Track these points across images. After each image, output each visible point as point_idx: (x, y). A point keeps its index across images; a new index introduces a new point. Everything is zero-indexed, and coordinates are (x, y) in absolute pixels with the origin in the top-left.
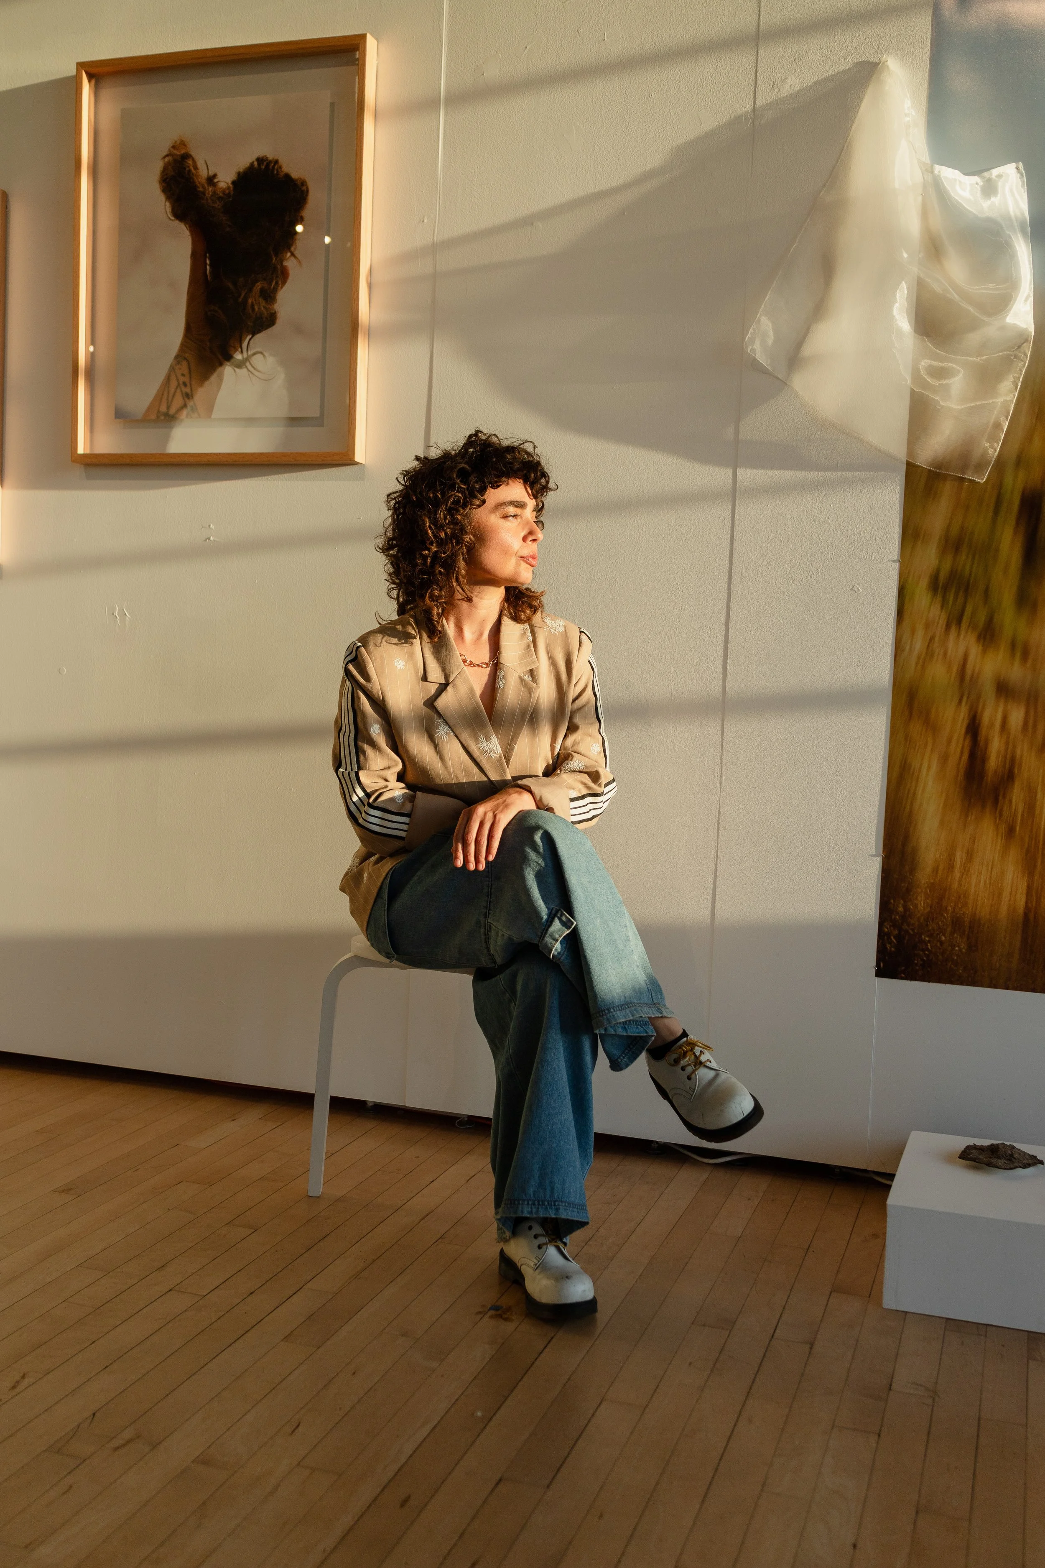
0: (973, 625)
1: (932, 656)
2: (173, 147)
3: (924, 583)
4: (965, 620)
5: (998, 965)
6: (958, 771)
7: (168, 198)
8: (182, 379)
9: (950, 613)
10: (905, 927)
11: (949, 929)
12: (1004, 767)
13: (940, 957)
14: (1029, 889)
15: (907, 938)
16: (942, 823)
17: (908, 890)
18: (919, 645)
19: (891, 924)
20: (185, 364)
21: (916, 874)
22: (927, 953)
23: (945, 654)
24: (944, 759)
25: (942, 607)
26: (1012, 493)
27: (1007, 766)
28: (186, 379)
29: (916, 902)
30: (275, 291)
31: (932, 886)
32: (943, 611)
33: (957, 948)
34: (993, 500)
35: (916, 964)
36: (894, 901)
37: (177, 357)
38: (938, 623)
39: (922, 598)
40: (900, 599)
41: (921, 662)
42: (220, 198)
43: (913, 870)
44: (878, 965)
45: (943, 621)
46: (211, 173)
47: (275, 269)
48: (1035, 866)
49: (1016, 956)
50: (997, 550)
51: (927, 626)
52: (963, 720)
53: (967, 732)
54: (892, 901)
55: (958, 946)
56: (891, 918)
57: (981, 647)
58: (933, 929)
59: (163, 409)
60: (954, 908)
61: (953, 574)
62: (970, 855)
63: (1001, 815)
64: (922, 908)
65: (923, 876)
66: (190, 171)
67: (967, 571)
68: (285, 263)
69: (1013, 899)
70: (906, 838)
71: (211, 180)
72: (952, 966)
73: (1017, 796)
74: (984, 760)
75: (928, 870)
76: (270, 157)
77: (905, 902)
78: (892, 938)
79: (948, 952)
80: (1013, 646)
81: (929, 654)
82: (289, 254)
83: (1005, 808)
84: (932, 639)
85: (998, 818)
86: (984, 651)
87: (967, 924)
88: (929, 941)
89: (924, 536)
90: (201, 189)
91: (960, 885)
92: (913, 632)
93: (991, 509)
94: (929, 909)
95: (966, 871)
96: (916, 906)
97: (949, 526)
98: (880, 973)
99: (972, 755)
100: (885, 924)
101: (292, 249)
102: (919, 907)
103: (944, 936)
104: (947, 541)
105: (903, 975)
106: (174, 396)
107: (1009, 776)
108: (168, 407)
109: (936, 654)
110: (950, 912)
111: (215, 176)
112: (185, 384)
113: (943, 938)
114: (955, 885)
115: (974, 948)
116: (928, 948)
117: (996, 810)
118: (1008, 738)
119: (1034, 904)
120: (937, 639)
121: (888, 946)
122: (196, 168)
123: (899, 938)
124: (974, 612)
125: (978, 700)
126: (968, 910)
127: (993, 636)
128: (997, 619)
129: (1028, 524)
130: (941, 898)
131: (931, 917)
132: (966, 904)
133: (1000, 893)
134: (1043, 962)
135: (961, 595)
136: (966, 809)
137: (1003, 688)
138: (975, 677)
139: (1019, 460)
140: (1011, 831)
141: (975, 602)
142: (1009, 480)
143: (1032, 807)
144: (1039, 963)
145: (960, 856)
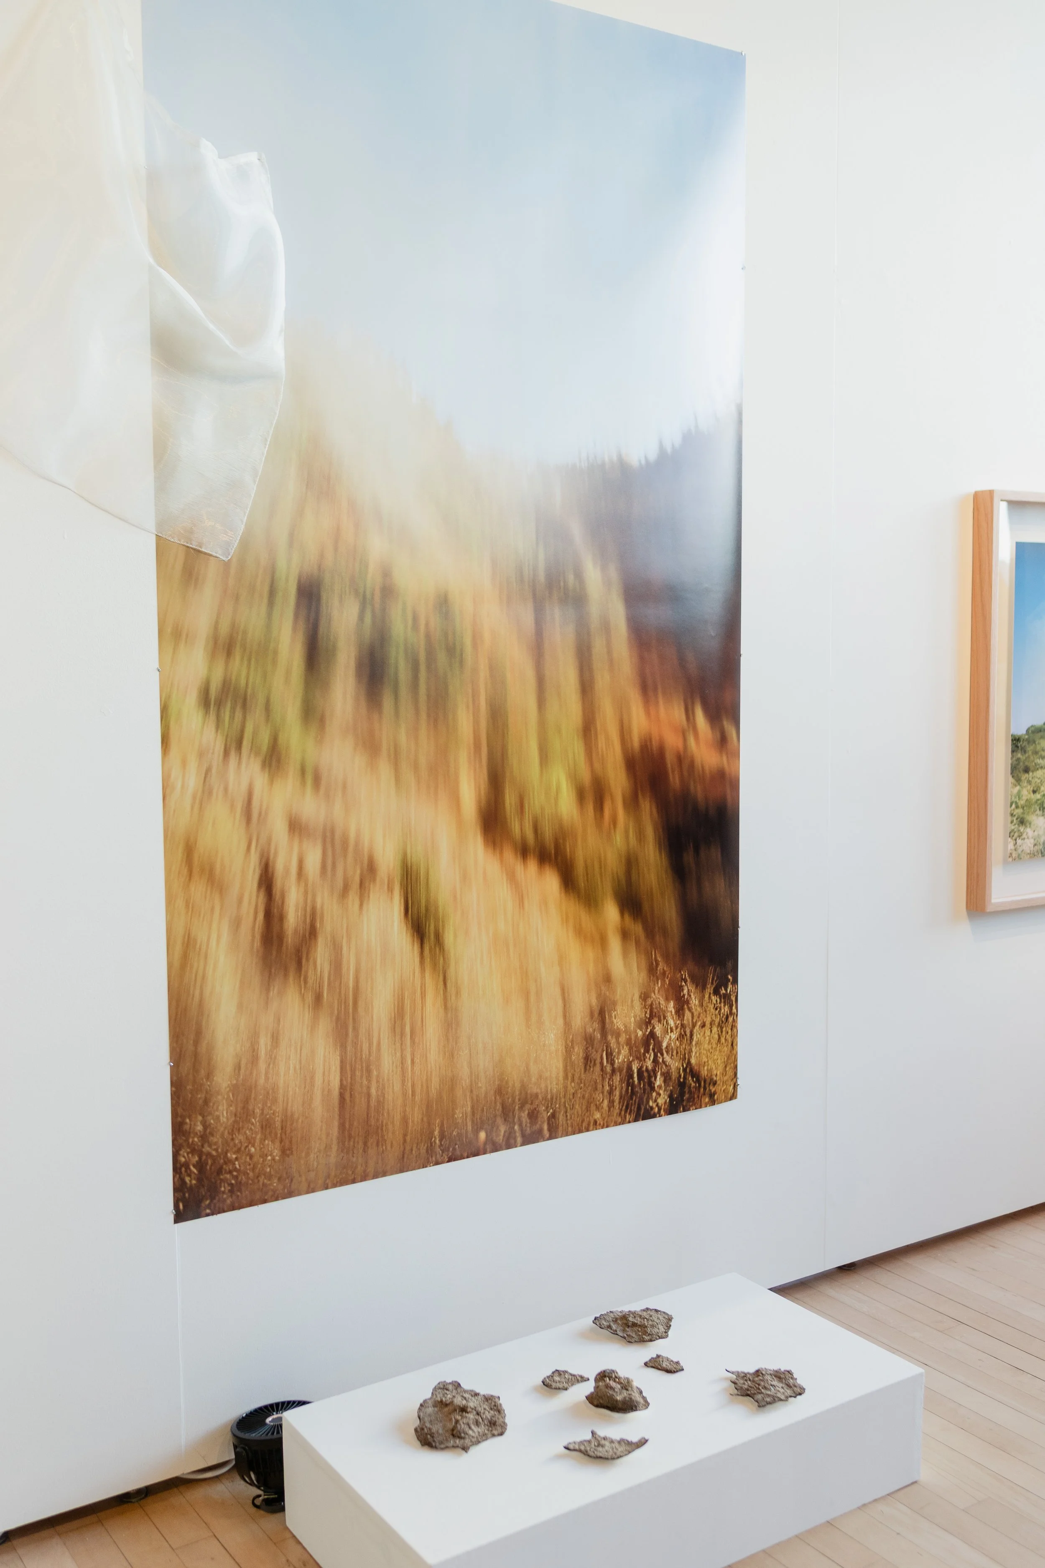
0: (255, 749)
1: (210, 793)
3: (192, 699)
4: (246, 743)
5: (315, 1163)
6: (253, 936)
9: (227, 736)
10: (206, 1149)
11: (258, 1137)
12: (305, 922)
13: (251, 1174)
14: (342, 1062)
15: (210, 1162)
16: (240, 1006)
17: (206, 1102)
18: (193, 781)
19: (188, 1150)
21: (215, 1078)
22: (235, 1173)
23: (226, 790)
24: (236, 924)
25: (217, 728)
26: (287, 580)
27: (308, 920)
29: (217, 1113)
31: (234, 1089)
32: (219, 731)
33: (269, 1158)
34: (266, 589)
35: (224, 1192)
36: (190, 1120)
38: (214, 750)
39: (190, 718)
40: (163, 722)
41: (197, 801)
43: (209, 1076)
44: (176, 1206)
45: (218, 746)
48: (347, 1034)
49: (335, 1147)
50: (276, 652)
51: (201, 755)
52: (255, 869)
53: (259, 886)
54: (188, 1120)
55: (270, 1155)
56: (188, 1143)
57: (267, 775)
58: (241, 1142)
60: (263, 1110)
61: (226, 685)
62: (275, 1039)
63: (306, 982)
64: (225, 1120)
65: (223, 1080)
67: (243, 682)
69: (326, 1081)
70: (198, 1035)
72: (265, 1181)
73: (321, 954)
74: (282, 918)
75: (229, 1069)
77: (203, 1117)
78: (192, 1168)
79: (259, 1166)
80: (303, 772)
81: (206, 793)
83: (310, 973)
84: (208, 771)
85: (303, 986)
86: (271, 781)
87: (278, 1125)
88: (236, 1159)
89: (187, 635)
91: (267, 1078)
92: (184, 763)
93: (265, 600)
94: (233, 1119)
95: (272, 1059)
96: (218, 1117)
97: (215, 627)
98: (179, 1217)
99: (269, 913)
100: (181, 1152)
102: (221, 1118)
103: (253, 1146)
104: (216, 643)
105: (208, 1211)
107: (311, 933)
109: (215, 791)
110: (258, 1115)
113: (253, 1150)
114: (262, 1081)
115: (288, 1152)
116: (236, 1167)
117: (300, 977)
118: (306, 885)
119: (349, 1079)
120: (214, 771)
121: (187, 1179)
123: (200, 1166)
124: (255, 733)
125: (269, 843)
126: (279, 1108)
127: (279, 761)
128: (281, 740)
129: (308, 619)
130: (247, 1101)
131: (236, 1128)
132: (275, 1101)
133: (312, 1078)
134: (365, 1144)
135: (239, 714)
136: (267, 986)
137: (296, 826)
138: (263, 817)
139: (291, 536)
140: (318, 999)
141: (254, 719)
142: (281, 564)
143: (337, 965)
144: (361, 1145)
145: (264, 1043)
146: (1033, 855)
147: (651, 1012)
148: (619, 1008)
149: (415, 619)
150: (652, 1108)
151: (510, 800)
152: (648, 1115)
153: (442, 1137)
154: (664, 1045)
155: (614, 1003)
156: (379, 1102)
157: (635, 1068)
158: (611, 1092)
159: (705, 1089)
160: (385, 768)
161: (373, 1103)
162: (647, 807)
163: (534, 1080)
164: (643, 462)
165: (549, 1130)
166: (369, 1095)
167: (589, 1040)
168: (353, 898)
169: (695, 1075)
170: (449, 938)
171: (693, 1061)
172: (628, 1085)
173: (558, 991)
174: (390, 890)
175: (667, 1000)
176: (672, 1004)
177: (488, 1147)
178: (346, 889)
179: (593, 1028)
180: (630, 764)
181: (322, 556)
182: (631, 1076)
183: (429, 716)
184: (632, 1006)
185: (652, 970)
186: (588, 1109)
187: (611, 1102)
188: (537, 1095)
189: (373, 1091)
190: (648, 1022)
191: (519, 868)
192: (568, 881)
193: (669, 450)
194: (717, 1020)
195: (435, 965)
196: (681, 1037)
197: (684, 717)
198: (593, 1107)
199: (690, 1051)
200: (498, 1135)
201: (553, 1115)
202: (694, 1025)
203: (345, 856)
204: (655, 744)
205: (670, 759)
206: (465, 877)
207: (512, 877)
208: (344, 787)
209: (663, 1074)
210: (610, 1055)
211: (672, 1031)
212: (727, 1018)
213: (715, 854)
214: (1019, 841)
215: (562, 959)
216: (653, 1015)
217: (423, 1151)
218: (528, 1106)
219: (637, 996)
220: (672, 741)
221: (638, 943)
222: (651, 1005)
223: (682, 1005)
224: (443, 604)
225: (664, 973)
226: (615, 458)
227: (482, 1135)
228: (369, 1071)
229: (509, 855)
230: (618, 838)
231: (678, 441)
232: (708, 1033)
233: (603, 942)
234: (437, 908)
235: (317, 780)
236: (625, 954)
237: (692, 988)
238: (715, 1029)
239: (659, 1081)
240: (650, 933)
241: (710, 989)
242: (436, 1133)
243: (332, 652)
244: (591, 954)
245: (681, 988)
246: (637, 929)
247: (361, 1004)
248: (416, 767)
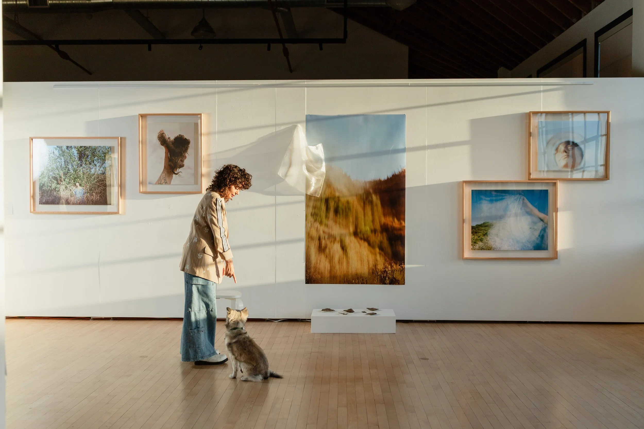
0: (318, 221)
1: (312, 227)
2: (161, 131)
3: (310, 214)
4: (317, 221)
5: (326, 280)
6: (317, 247)
7: (160, 141)
8: (164, 177)
9: (314, 219)
10: (310, 274)
11: (317, 274)
13: (316, 280)
14: (330, 266)
16: (315, 256)
17: (310, 268)
18: (309, 225)
20: (164, 174)
22: (314, 279)
23: (314, 227)
24: (315, 245)
26: (323, 199)
27: (325, 245)
28: (165, 177)
30: (184, 160)
31: (314, 267)
33: (319, 278)
34: (320, 200)
35: (312, 281)
37: (162, 172)
39: (310, 217)
40: (306, 217)
42: (171, 142)
43: (311, 265)
44: (306, 282)
45: (313, 221)
46: (169, 137)
47: (184, 156)
48: (331, 262)
49: (329, 278)
50: (322, 208)
51: (311, 222)
52: (318, 237)
53: (318, 240)
54: (308, 270)
56: (308, 273)
58: (315, 275)
59: (160, 182)
60: (318, 271)
61: (314, 213)
62: (320, 261)
63: (325, 254)
65: (313, 265)
66: (164, 136)
67: (317, 212)
68: (186, 155)
69: (328, 268)
70: (309, 259)
71: (169, 138)
72: (318, 281)
73: (327, 250)
74: (321, 244)
75: (313, 264)
76: (182, 135)
77: (310, 270)
79: (317, 278)
80: (325, 225)
81: (311, 227)
82: (186, 153)
84: (312, 224)
86: (321, 226)
87: (320, 273)
88: (314, 277)
89: (309, 206)
90: (167, 140)
92: (308, 223)
93: (320, 202)
95: (320, 264)
97: (313, 205)
98: (306, 283)
99: (320, 244)
101: (187, 152)
102: (312, 271)
103: (317, 276)
105: (310, 283)
106: (162, 180)
107: (326, 247)
108: (161, 182)
111: (170, 137)
112: (164, 178)
114: (318, 267)
115: (322, 277)
118: (325, 240)
121: (307, 278)
122: (166, 136)
123: (309, 276)
124: (318, 219)
125: (320, 234)
126: (320, 271)
127: (322, 223)
128: (322, 220)
129: (326, 204)
130: (316, 269)
131: (314, 272)
132: (320, 270)
133: (326, 267)
134: (334, 278)
135: (316, 216)
136: (319, 253)
137: (324, 232)
138: (319, 230)
139: (324, 193)
140: (327, 256)
141: (318, 218)
142: (323, 196)
143: (330, 252)
144: (333, 279)
145: (318, 262)
146: (478, 249)
147: (385, 267)
148: (379, 265)
149: (343, 204)
150: (386, 283)
151: (359, 231)
152: (385, 284)
153: (346, 280)
154: (388, 273)
155: (378, 264)
156: (336, 273)
157: (382, 275)
158: (378, 279)
159: (397, 281)
160: (338, 225)
161: (335, 273)
162: (385, 234)
163: (363, 274)
164: (384, 180)
165: (366, 282)
166: (334, 272)
167: (373, 269)
168: (332, 243)
169: (395, 279)
170: (348, 250)
171: (394, 276)
172: (381, 278)
173: (367, 261)
174: (338, 242)
175: (389, 265)
176: (390, 266)
177: (355, 283)
178: (331, 242)
179: (374, 268)
180: (381, 227)
181: (329, 195)
182: (381, 277)
183: (345, 218)
184: (381, 265)
185: (385, 260)
186: (373, 280)
187: (378, 281)
188: (363, 277)
189: (335, 271)
190: (385, 268)
191: (360, 241)
192: (369, 244)
193: (389, 178)
194: (400, 270)
195: (345, 254)
196: (392, 272)
197: (392, 220)
198: (374, 281)
199: (394, 275)
200: (356, 282)
201: (366, 280)
202: (395, 270)
203: (331, 237)
204: (386, 224)
205: (389, 226)
206: (351, 242)
207: (359, 243)
208: (331, 228)
209: (388, 277)
210: (377, 273)
211: (390, 270)
212: (402, 270)
213: (399, 243)
214: (474, 247)
215: (368, 256)
216: (386, 267)
217: (343, 281)
218: (361, 278)
219: (382, 264)
220: (390, 223)
221: (383, 255)
222: (385, 266)
223: (392, 267)
224: (348, 202)
225: (388, 261)
226: (379, 180)
227: (354, 281)
228: (334, 268)
229: (358, 239)
230: (379, 238)
231: (391, 176)
232: (398, 272)
233: (376, 254)
234: (346, 246)
235: (327, 226)
236: (380, 257)
237: (394, 264)
238: (399, 272)
239: (387, 279)
240: (385, 254)
241: (398, 265)
242: (345, 279)
243: (330, 209)
244: (373, 256)
245: (392, 264)
246: (383, 253)
247: (333, 258)
248: (343, 225)
